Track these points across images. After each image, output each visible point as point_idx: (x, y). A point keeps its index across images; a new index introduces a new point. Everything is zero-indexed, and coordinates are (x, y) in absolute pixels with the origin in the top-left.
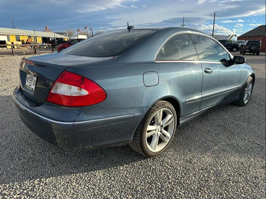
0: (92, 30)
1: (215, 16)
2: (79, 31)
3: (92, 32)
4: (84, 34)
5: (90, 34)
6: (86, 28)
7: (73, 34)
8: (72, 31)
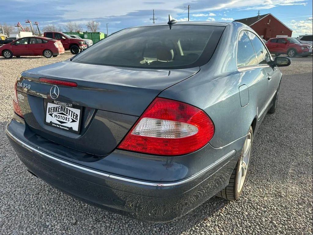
0: (37, 25)
1: (189, 8)
2: (19, 26)
3: (38, 27)
4: (27, 30)
5: (36, 30)
6: (29, 22)
7: (11, 30)
8: (8, 26)
